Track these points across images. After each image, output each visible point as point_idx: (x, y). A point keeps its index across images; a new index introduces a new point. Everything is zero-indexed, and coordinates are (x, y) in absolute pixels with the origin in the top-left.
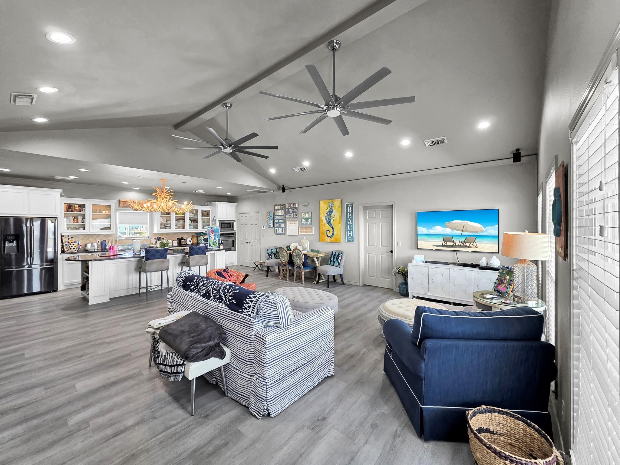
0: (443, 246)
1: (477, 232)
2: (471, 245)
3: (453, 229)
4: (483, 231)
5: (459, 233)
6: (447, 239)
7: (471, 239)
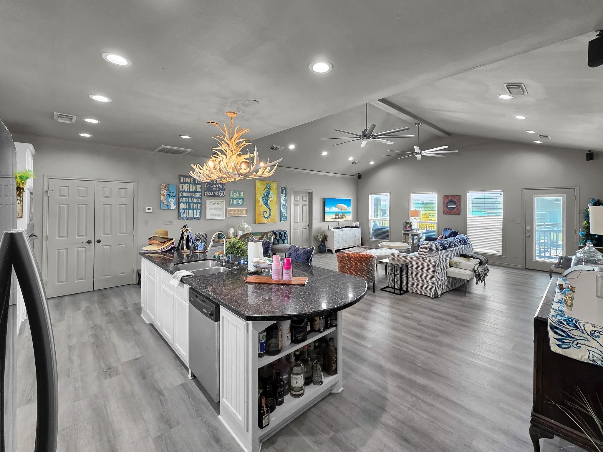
0: (335, 218)
1: (346, 210)
2: (344, 217)
3: (339, 209)
4: (347, 210)
5: (340, 210)
6: (337, 214)
7: (344, 214)
